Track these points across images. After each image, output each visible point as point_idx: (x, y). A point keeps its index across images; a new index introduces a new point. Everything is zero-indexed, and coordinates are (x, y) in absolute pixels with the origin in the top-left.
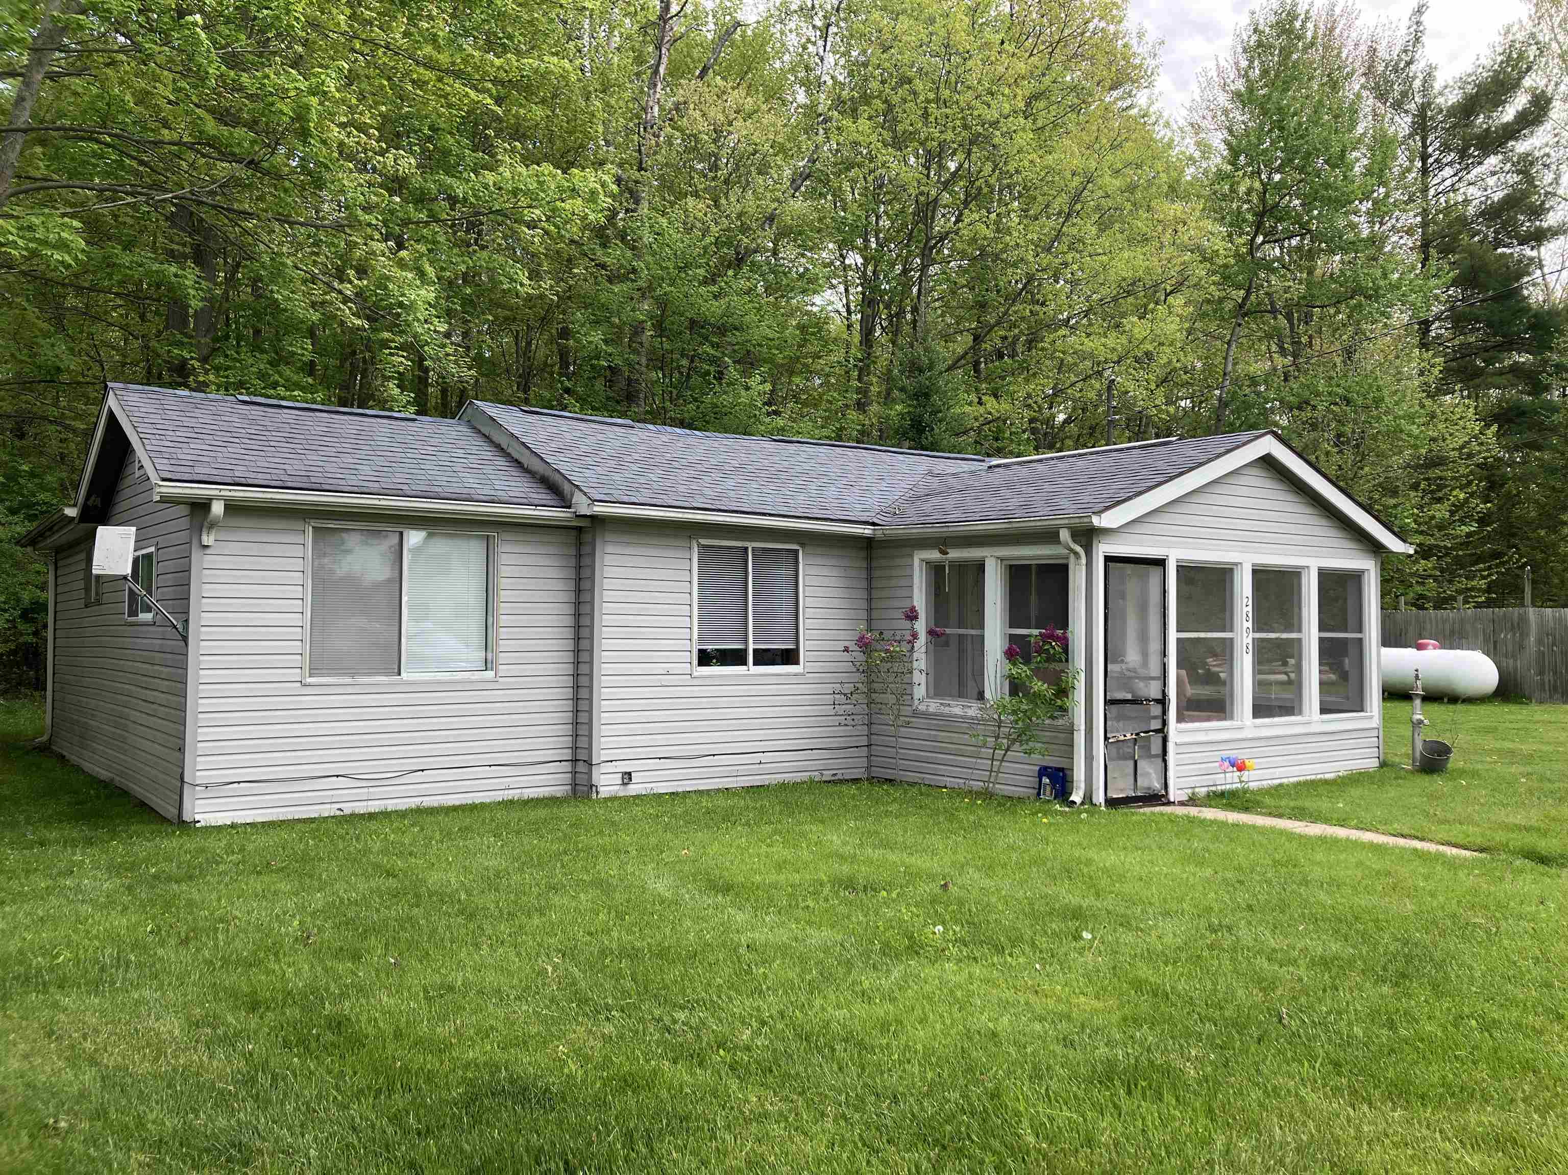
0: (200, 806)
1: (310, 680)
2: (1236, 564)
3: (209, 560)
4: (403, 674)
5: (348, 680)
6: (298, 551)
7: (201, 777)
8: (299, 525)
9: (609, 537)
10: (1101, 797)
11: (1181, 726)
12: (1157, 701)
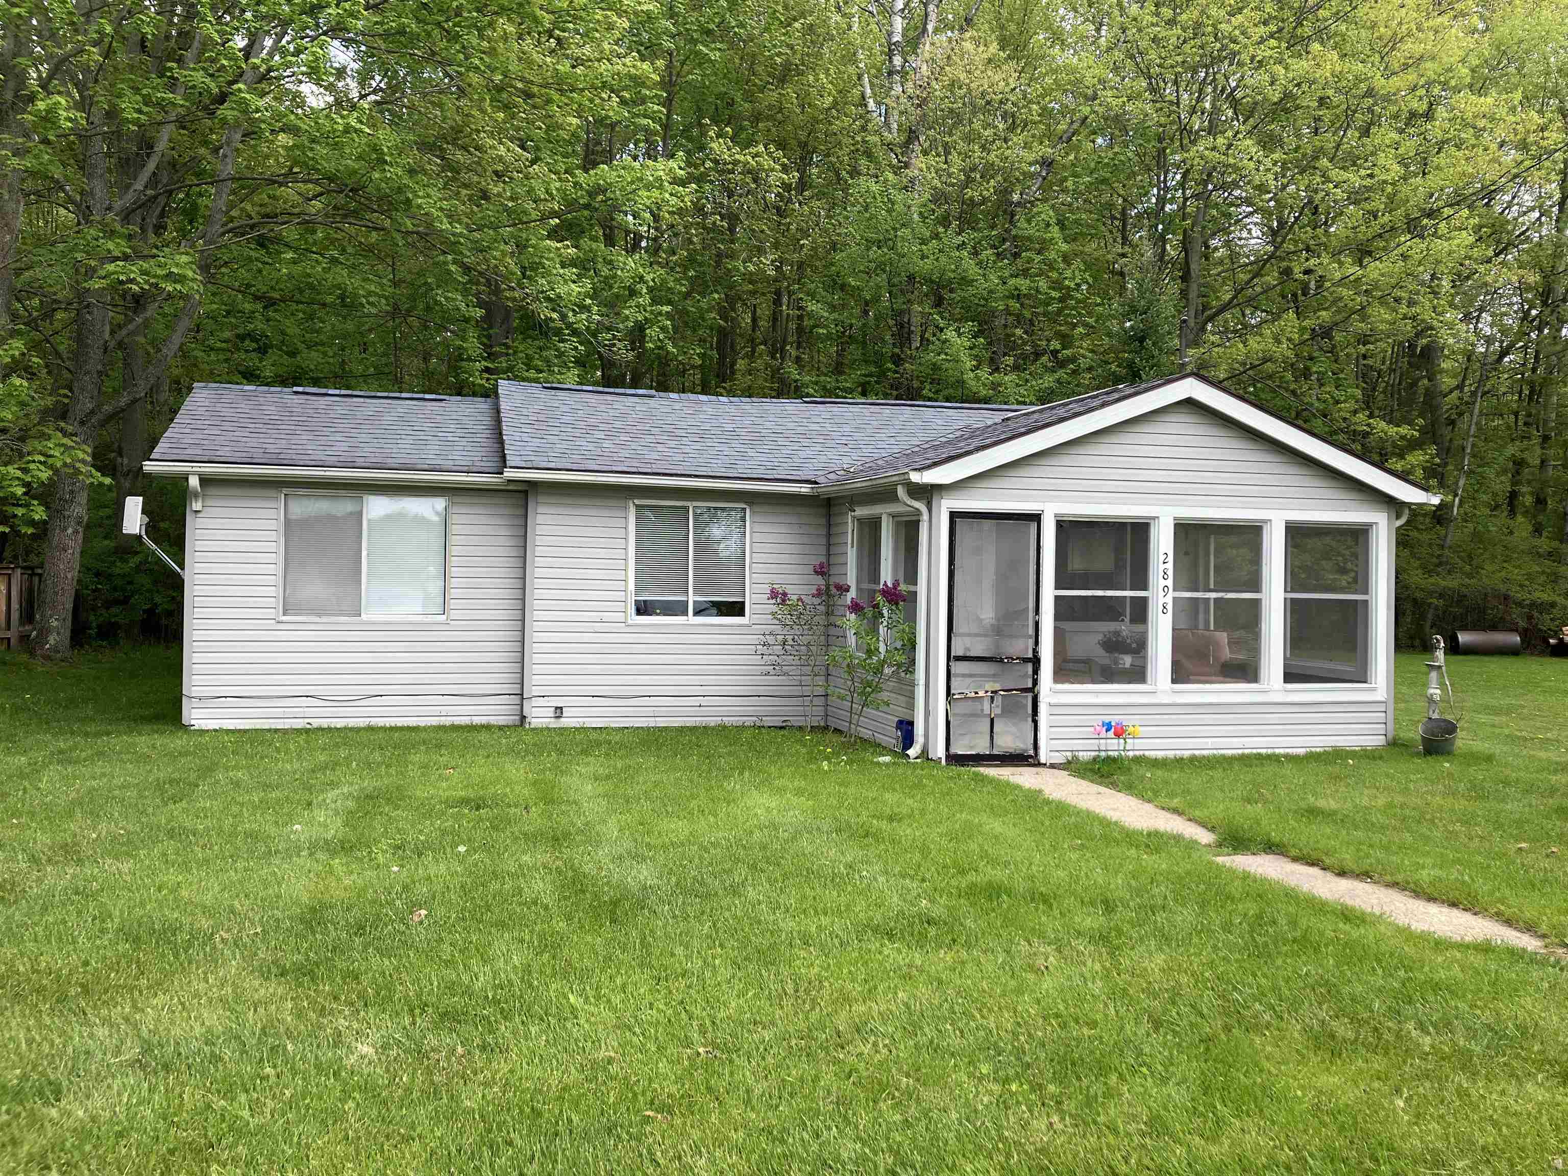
0: (195, 713)
1: (285, 618)
2: (1154, 518)
3: (200, 522)
4: (364, 616)
5: (317, 619)
6: (272, 513)
7: (195, 691)
8: (272, 493)
9: (541, 499)
10: (939, 751)
11: (1060, 686)
12: (1026, 660)
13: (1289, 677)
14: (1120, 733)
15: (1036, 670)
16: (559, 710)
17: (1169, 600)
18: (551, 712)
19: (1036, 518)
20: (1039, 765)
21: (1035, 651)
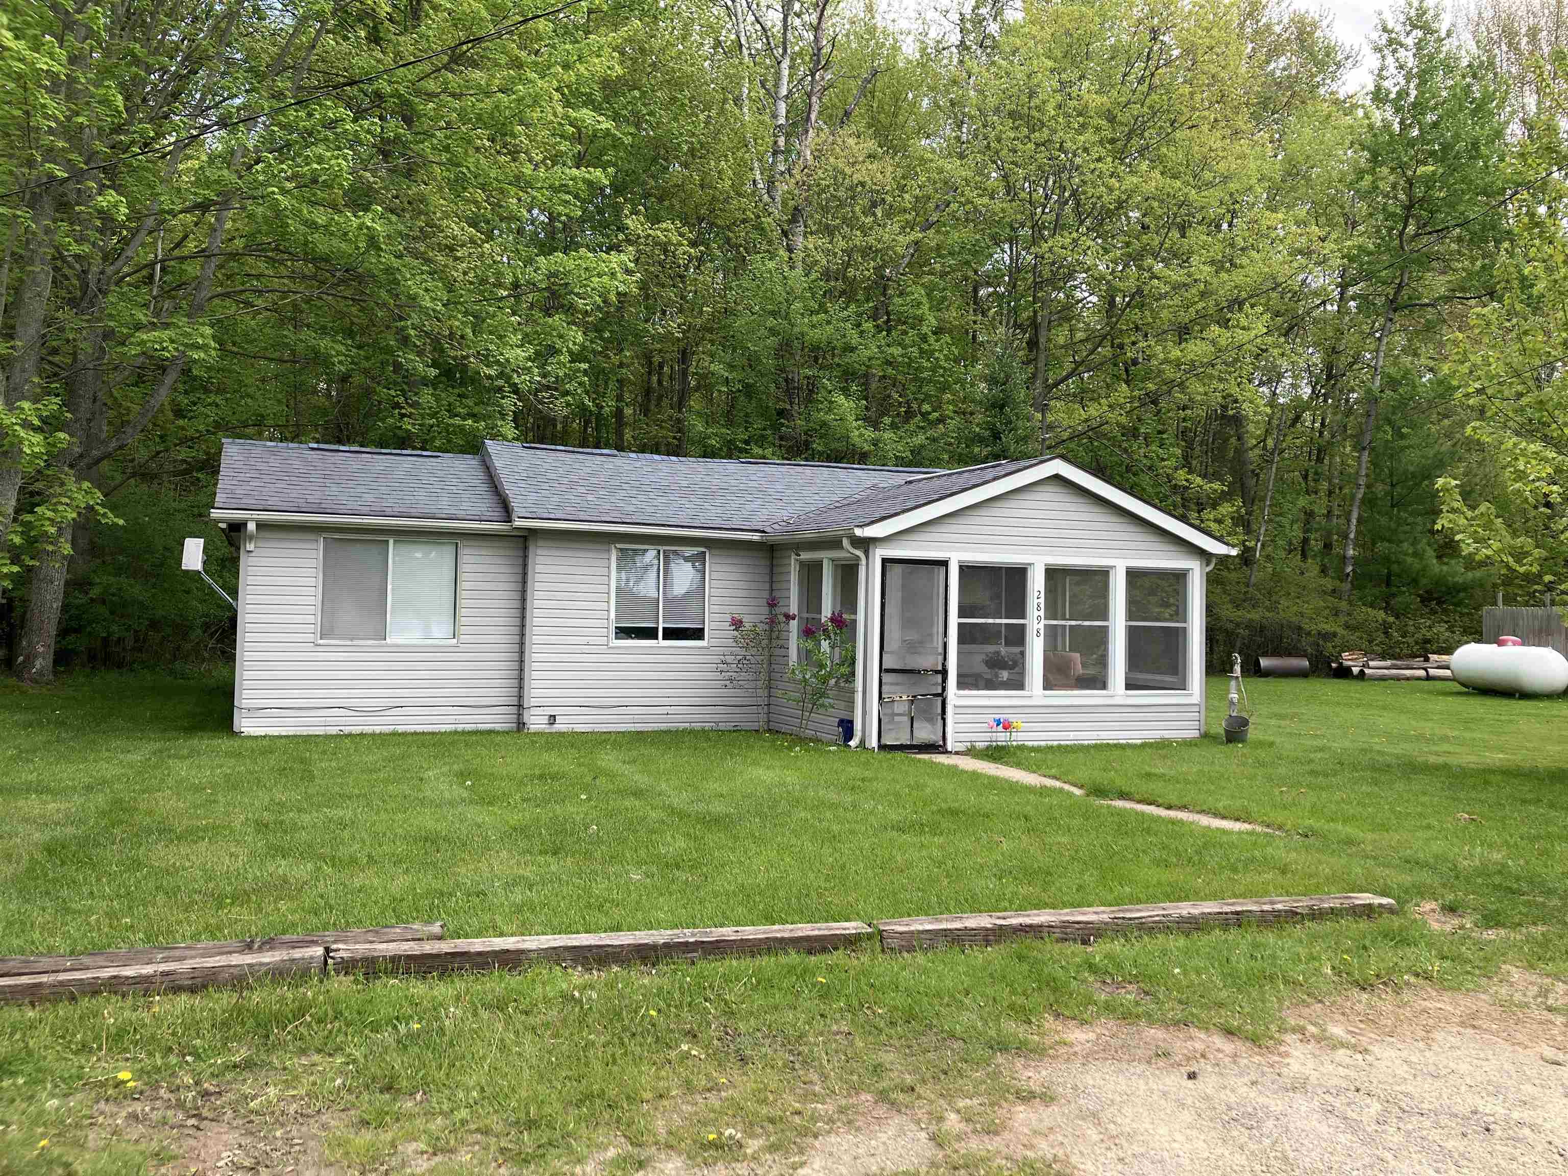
0: (245, 722)
1: (321, 642)
2: (1030, 564)
3: (252, 560)
4: (388, 640)
5: (349, 643)
6: (312, 554)
7: (245, 703)
8: (312, 536)
9: (540, 543)
10: (874, 743)
11: (962, 692)
12: (937, 672)
13: (1129, 686)
14: (1007, 726)
15: (945, 680)
16: (552, 719)
17: (1041, 626)
18: (545, 720)
19: (944, 563)
20: (947, 752)
21: (944, 665)
